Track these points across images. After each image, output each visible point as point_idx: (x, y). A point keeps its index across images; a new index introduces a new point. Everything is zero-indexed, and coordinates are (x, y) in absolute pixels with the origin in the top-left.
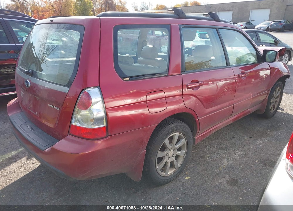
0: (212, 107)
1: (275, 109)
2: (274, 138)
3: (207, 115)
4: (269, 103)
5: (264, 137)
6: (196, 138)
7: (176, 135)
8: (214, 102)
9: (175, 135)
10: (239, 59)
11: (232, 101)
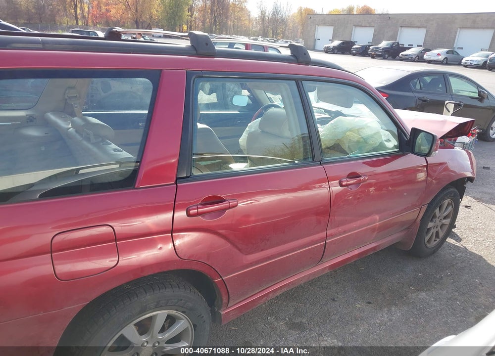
0: (262, 250)
1: (438, 240)
2: (417, 310)
3: (247, 268)
4: (423, 229)
5: (396, 305)
6: (222, 313)
7: (161, 315)
8: (268, 240)
9: (157, 315)
10: (364, 139)
11: (323, 234)
